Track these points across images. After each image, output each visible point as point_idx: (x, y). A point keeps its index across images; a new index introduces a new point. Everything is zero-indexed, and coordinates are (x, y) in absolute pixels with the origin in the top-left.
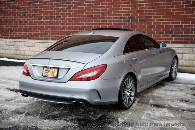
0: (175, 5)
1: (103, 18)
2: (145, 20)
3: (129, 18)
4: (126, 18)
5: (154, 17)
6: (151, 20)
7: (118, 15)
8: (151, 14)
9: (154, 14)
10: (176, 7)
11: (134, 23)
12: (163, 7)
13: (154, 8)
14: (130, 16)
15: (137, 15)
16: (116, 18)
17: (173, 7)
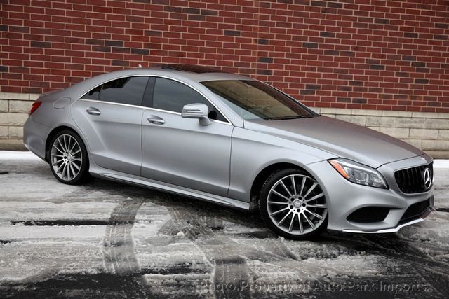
0: (206, 29)
1: (39, 38)
2: (145, 52)
3: (109, 43)
4: (101, 43)
5: (166, 47)
6: (159, 53)
7: (81, 34)
8: (159, 40)
9: (165, 41)
10: (208, 31)
11: (121, 57)
12: (184, 29)
13: (166, 28)
14: (111, 40)
15: (127, 38)
16: (76, 41)
17: (203, 31)
